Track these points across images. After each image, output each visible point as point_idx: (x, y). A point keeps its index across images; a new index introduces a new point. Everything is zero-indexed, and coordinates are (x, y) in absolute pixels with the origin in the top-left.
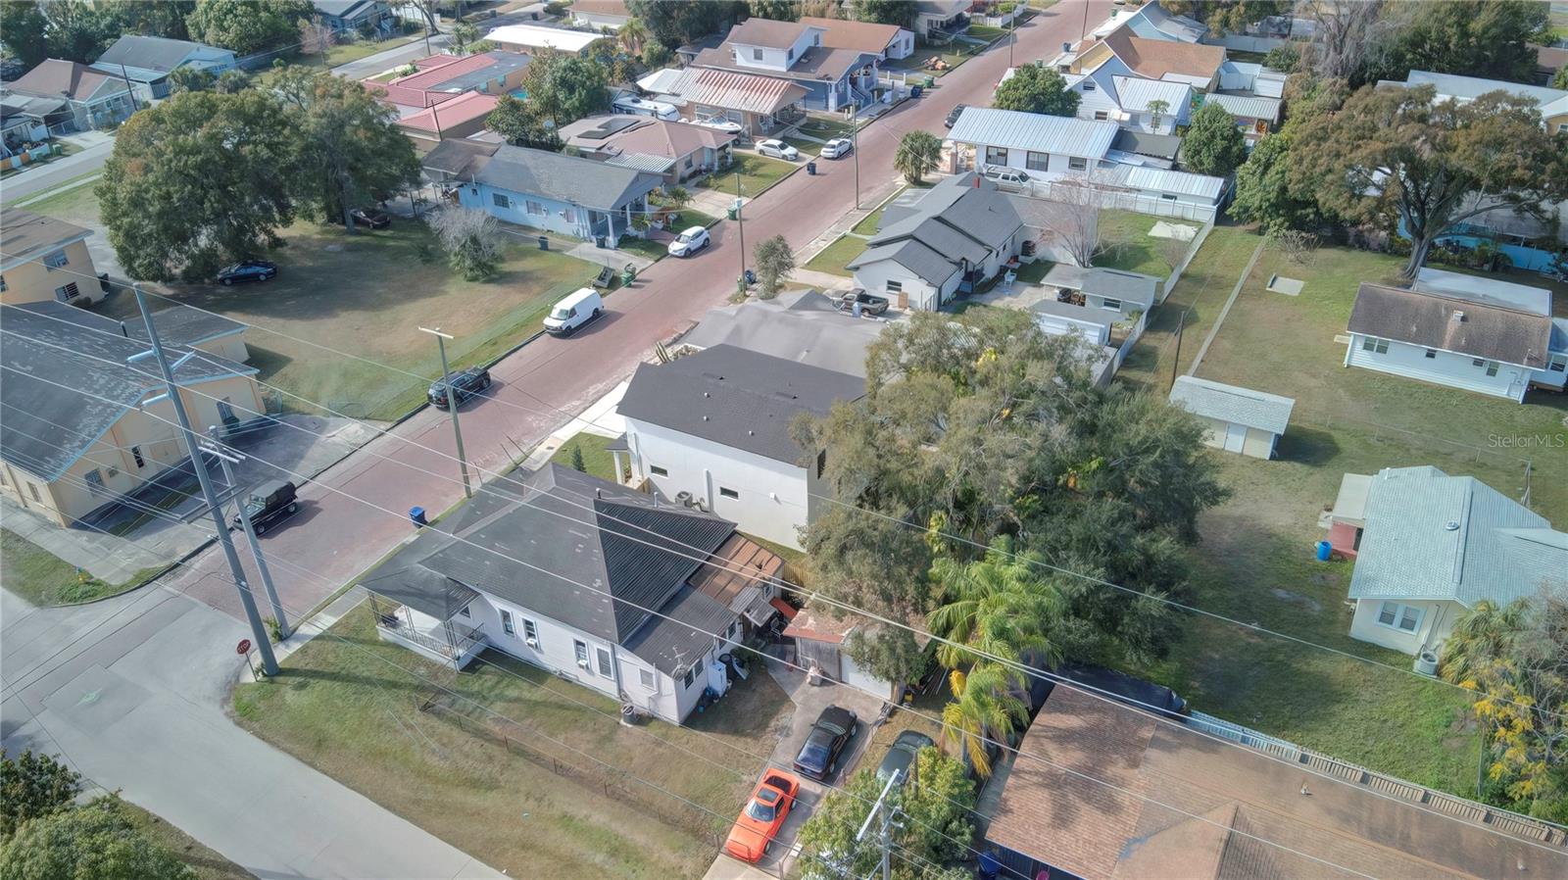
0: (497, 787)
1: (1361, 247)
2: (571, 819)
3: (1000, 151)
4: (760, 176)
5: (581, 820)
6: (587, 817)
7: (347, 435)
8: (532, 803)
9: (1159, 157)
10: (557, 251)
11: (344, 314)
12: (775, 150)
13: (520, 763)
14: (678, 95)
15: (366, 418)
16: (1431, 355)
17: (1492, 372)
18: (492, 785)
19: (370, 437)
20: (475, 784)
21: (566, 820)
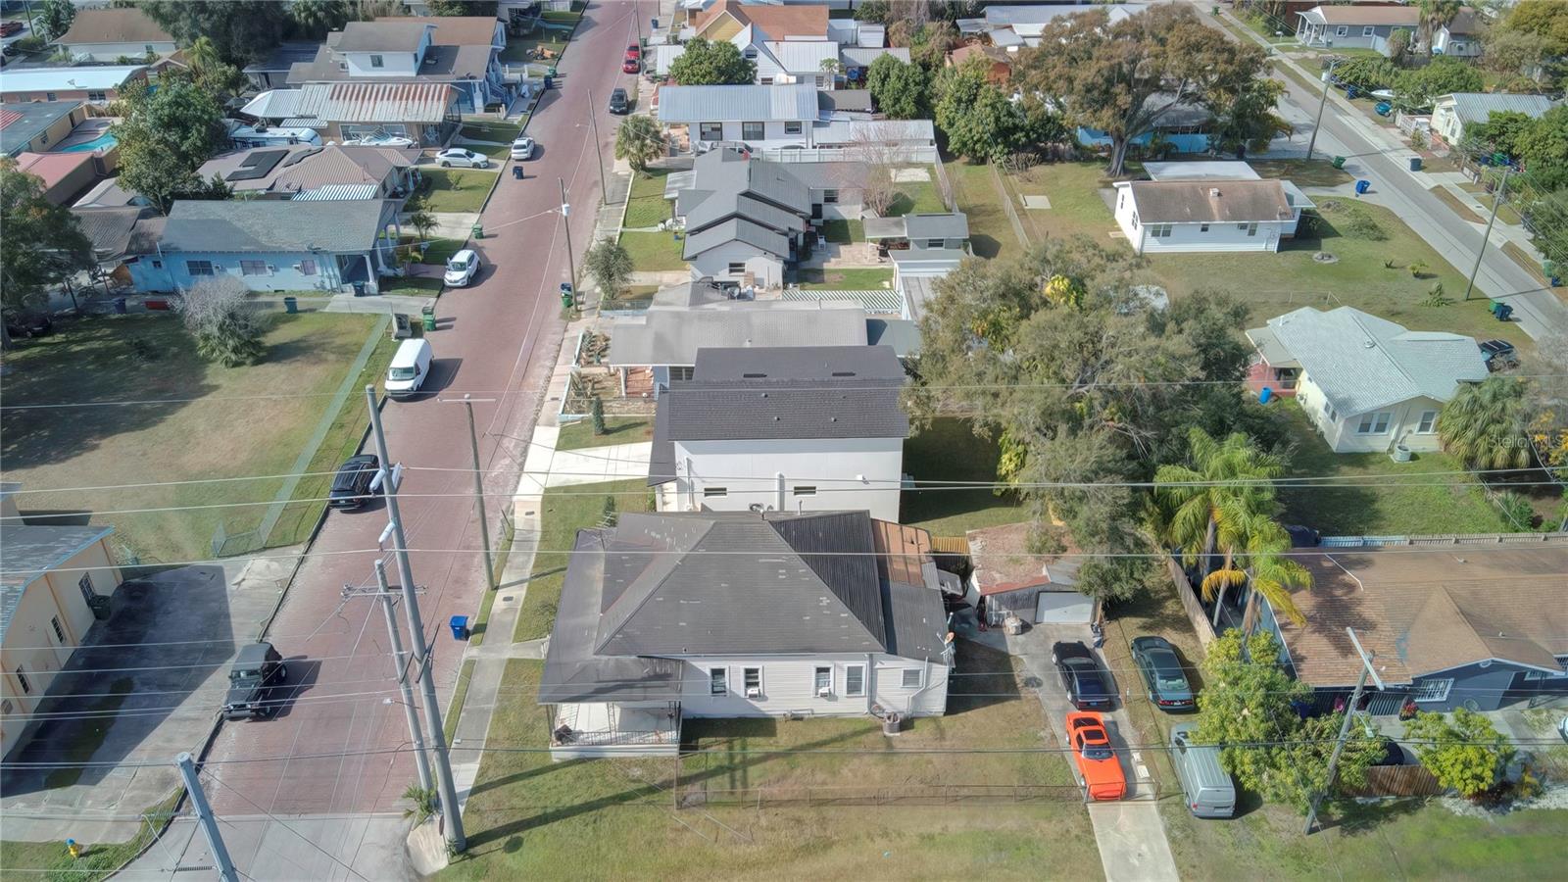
0: (833, 843)
1: (1059, 159)
2: (931, 837)
3: (714, 126)
4: (467, 189)
5: (940, 834)
6: (945, 828)
7: (259, 574)
8: (880, 843)
9: (859, 111)
10: (312, 310)
11: (105, 442)
12: (465, 160)
13: (831, 812)
14: (315, 117)
15: (265, 549)
16: (1205, 229)
17: (1252, 233)
18: (827, 845)
19: (292, 567)
20: (808, 850)
21: (928, 839)
